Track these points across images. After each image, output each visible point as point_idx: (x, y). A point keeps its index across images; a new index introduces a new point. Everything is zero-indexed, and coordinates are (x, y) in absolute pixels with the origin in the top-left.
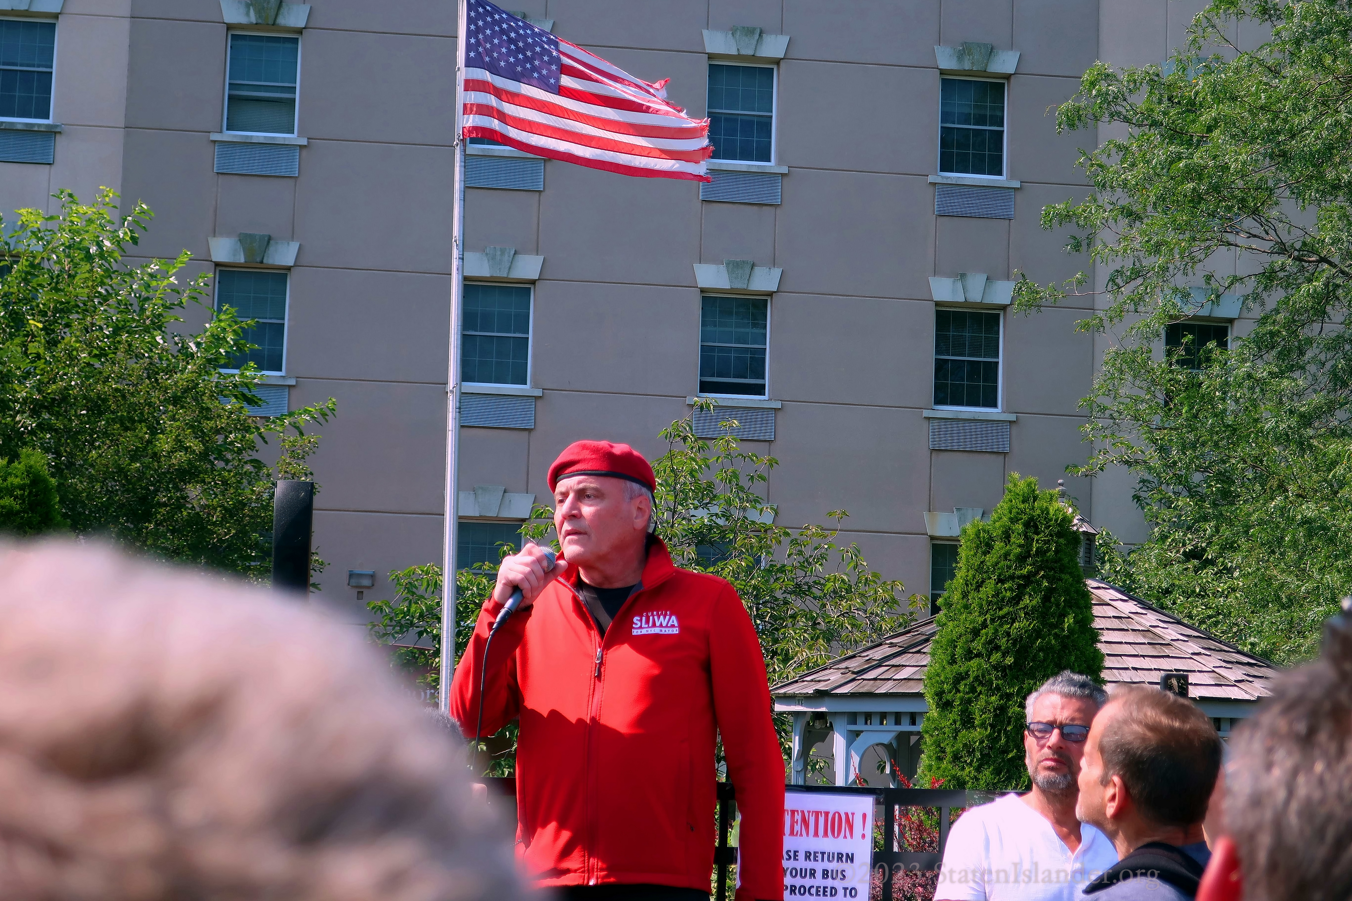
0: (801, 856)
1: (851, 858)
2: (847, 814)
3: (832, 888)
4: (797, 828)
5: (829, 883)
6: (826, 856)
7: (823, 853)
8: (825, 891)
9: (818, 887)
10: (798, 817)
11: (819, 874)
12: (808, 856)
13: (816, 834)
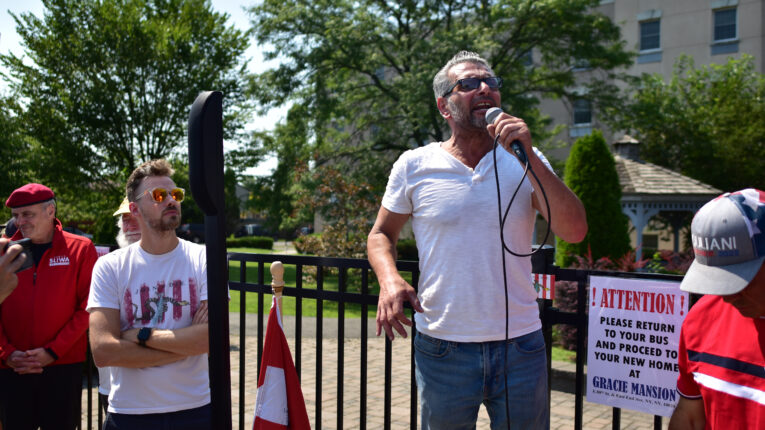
0: (634, 324)
1: (671, 329)
2: (668, 296)
3: (657, 350)
4: (631, 304)
5: (655, 345)
6: (652, 326)
7: (650, 324)
8: (652, 351)
9: (647, 348)
10: (631, 296)
11: (647, 338)
12: (639, 325)
13: (645, 310)
